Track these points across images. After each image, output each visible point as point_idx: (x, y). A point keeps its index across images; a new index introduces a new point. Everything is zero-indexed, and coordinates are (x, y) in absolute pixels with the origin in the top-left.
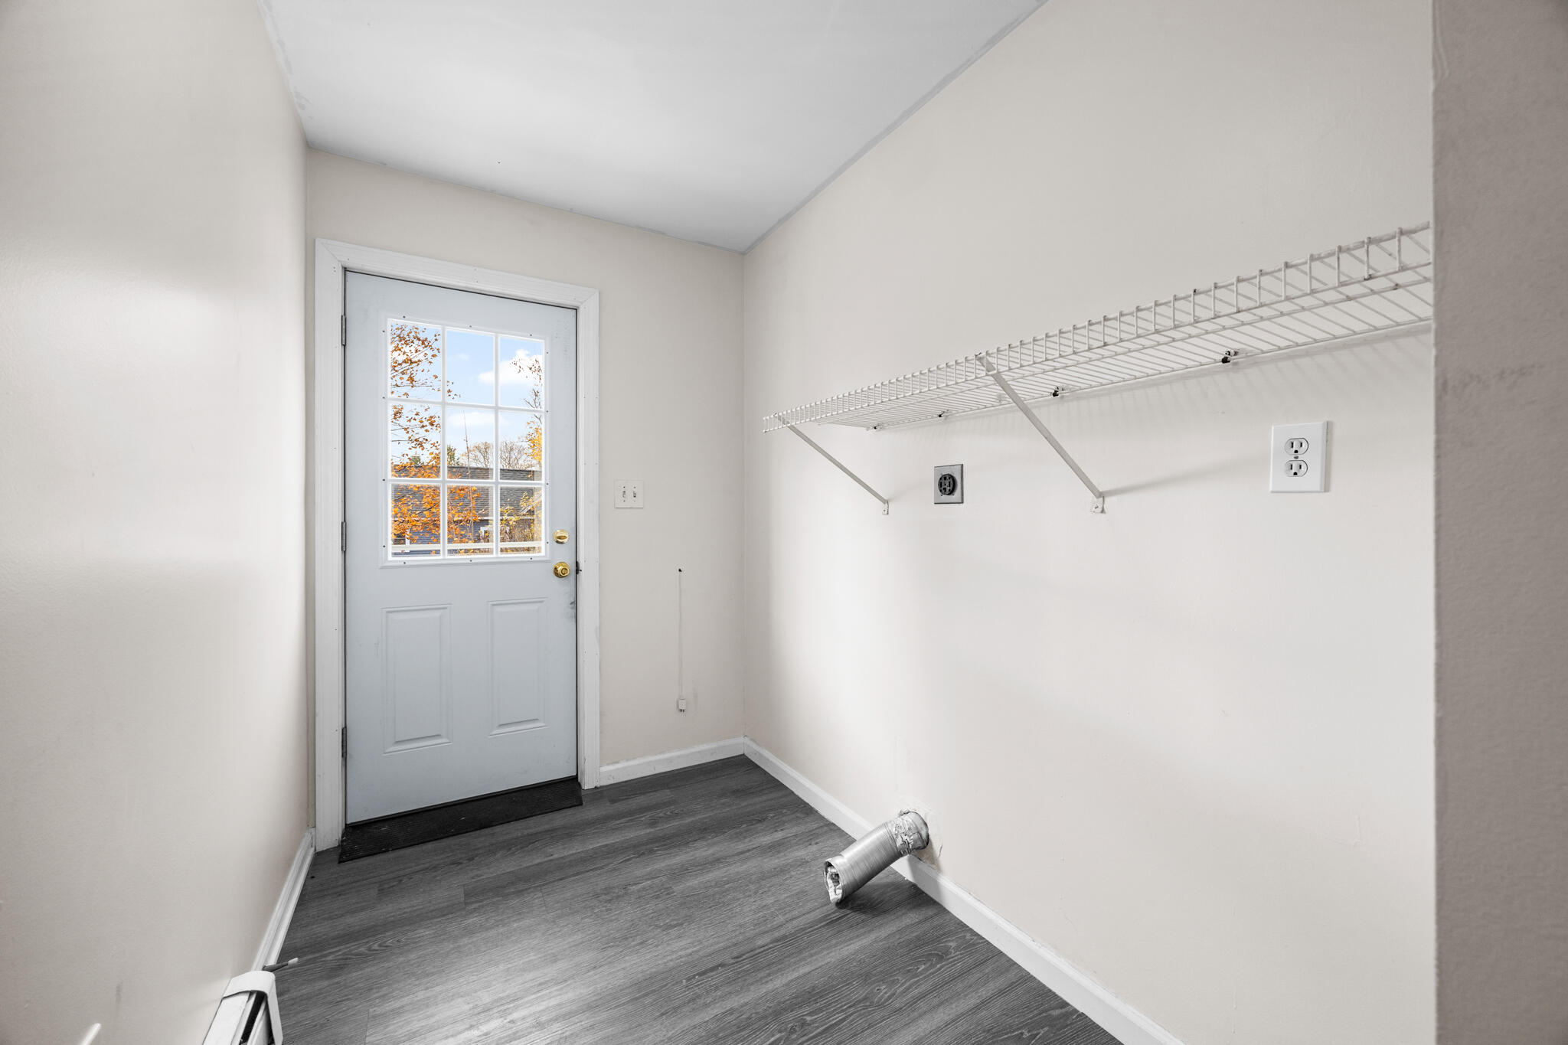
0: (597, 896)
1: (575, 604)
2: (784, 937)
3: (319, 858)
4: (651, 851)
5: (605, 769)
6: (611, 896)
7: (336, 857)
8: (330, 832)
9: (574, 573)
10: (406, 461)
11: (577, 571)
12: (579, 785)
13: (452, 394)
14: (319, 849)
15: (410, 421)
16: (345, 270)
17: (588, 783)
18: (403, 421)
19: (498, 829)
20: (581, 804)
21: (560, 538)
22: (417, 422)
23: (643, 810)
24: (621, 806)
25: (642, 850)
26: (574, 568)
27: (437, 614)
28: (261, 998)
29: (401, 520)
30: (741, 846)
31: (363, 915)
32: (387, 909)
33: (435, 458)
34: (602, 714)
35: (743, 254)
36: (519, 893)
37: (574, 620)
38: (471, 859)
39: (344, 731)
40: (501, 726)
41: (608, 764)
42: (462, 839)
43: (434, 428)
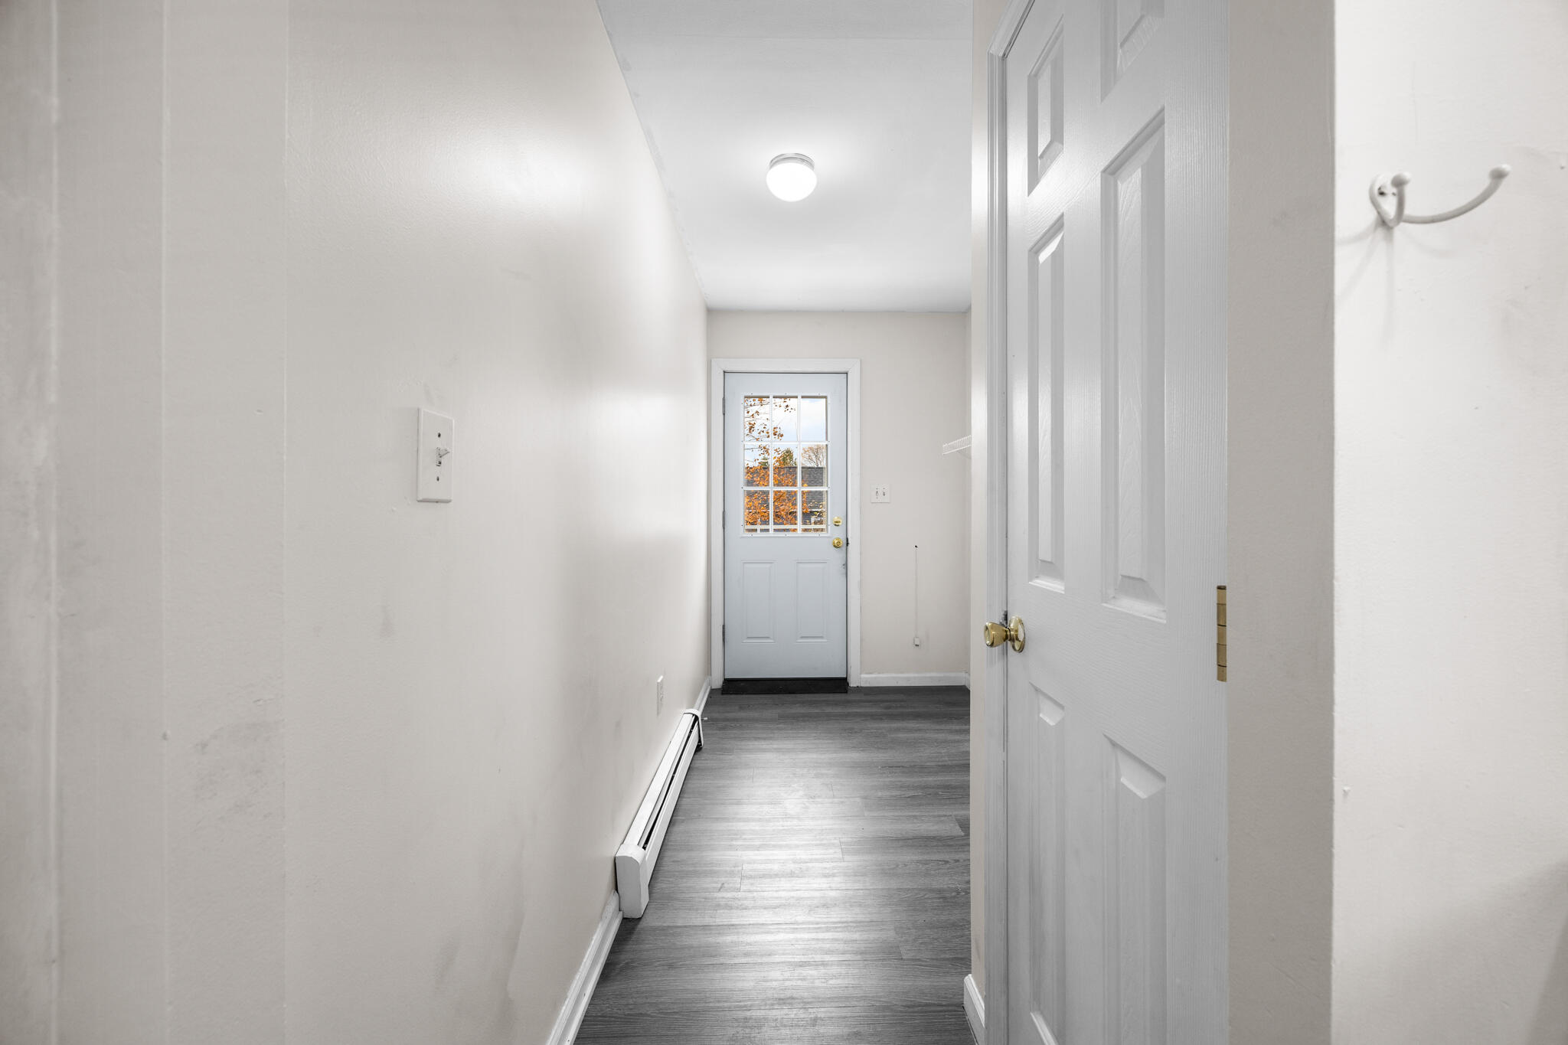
0: (845, 730)
1: (846, 565)
2: (945, 765)
3: (713, 692)
4: (881, 719)
5: (863, 676)
6: (851, 731)
7: (720, 691)
8: (718, 683)
9: (845, 545)
10: (756, 464)
11: (847, 544)
12: (848, 684)
13: (789, 408)
14: (713, 688)
15: (760, 433)
16: (724, 372)
17: (853, 683)
18: (755, 434)
19: (798, 695)
20: (846, 692)
21: (837, 522)
22: (765, 433)
23: (883, 701)
24: (869, 698)
25: (874, 717)
26: (845, 541)
27: (768, 566)
28: (696, 718)
29: (754, 511)
30: (938, 727)
31: (734, 714)
32: (742, 714)
33: (777, 461)
34: (861, 640)
35: (966, 312)
36: (804, 721)
37: (845, 576)
38: (783, 704)
39: (724, 627)
40: (802, 637)
41: (867, 673)
42: (781, 696)
43: (776, 436)
